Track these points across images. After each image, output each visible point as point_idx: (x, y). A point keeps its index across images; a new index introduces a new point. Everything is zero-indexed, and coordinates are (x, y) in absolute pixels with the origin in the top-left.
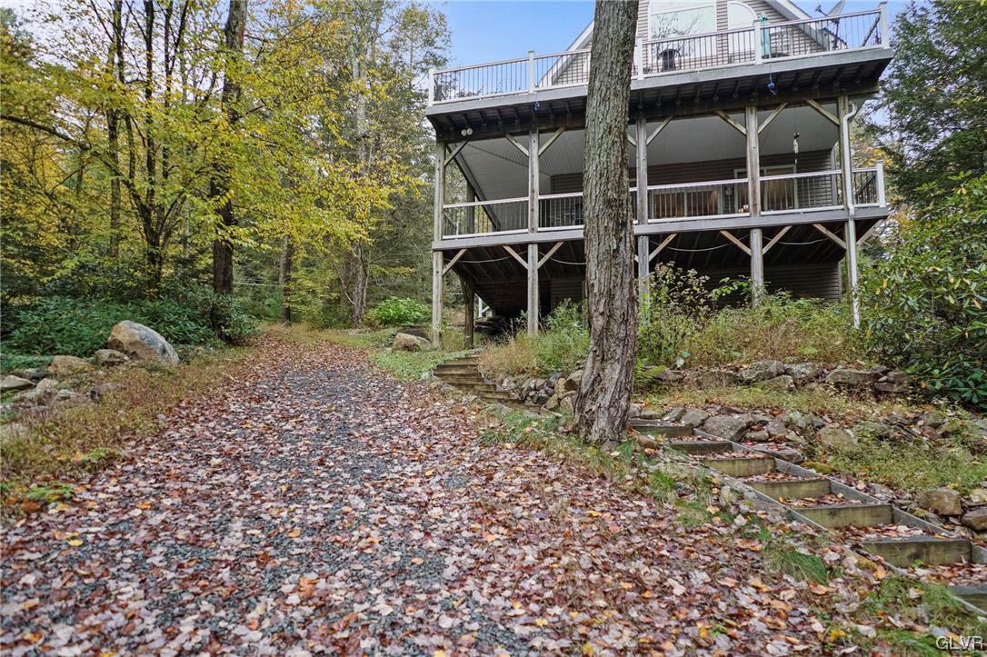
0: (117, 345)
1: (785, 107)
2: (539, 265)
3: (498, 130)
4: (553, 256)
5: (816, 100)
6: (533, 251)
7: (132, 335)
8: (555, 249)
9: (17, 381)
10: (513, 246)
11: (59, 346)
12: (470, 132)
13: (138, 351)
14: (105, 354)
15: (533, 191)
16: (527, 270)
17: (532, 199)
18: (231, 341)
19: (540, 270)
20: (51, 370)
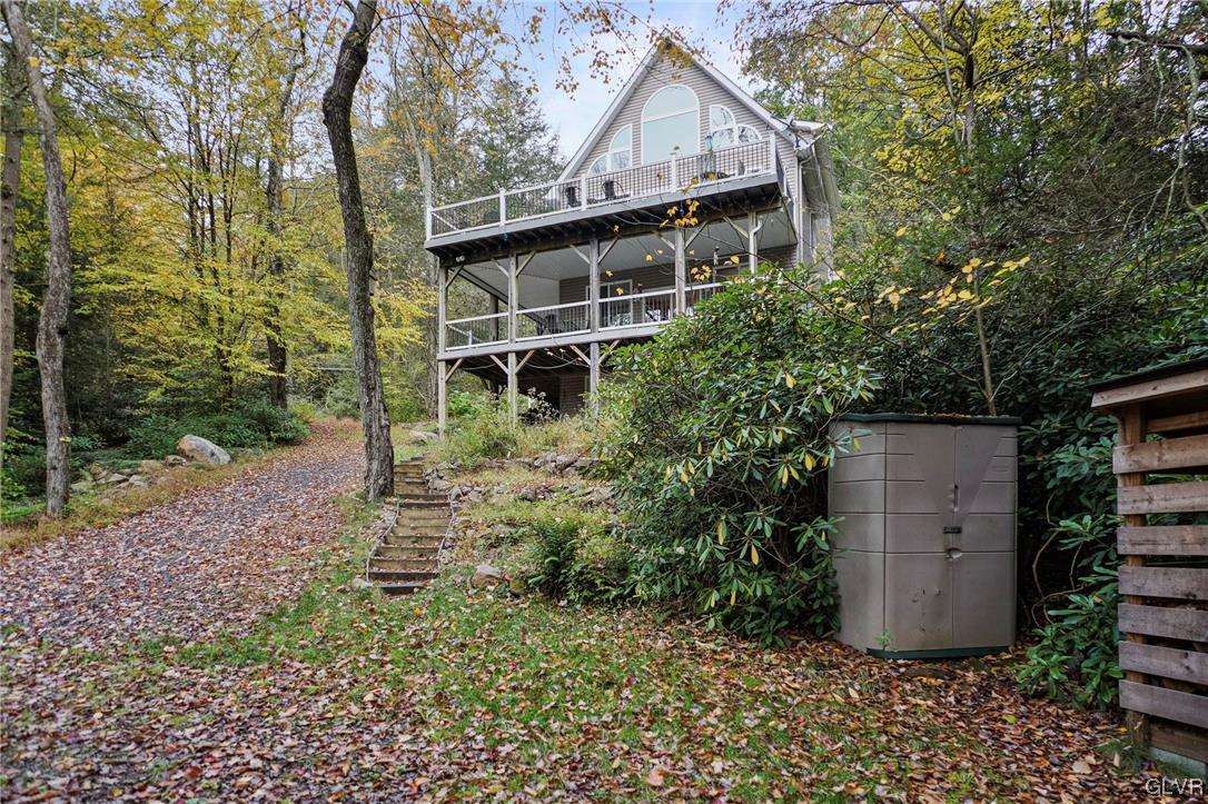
0: (181, 453)
1: (708, 223)
2: (516, 370)
3: (485, 254)
4: (528, 362)
5: (731, 218)
6: (512, 359)
7: (191, 445)
8: (528, 356)
9: (120, 477)
10: (497, 355)
11: (153, 452)
12: (461, 259)
13: (195, 456)
14: (171, 458)
15: (512, 307)
16: (507, 375)
17: (511, 314)
18: (283, 442)
19: (518, 374)
20: (140, 469)
